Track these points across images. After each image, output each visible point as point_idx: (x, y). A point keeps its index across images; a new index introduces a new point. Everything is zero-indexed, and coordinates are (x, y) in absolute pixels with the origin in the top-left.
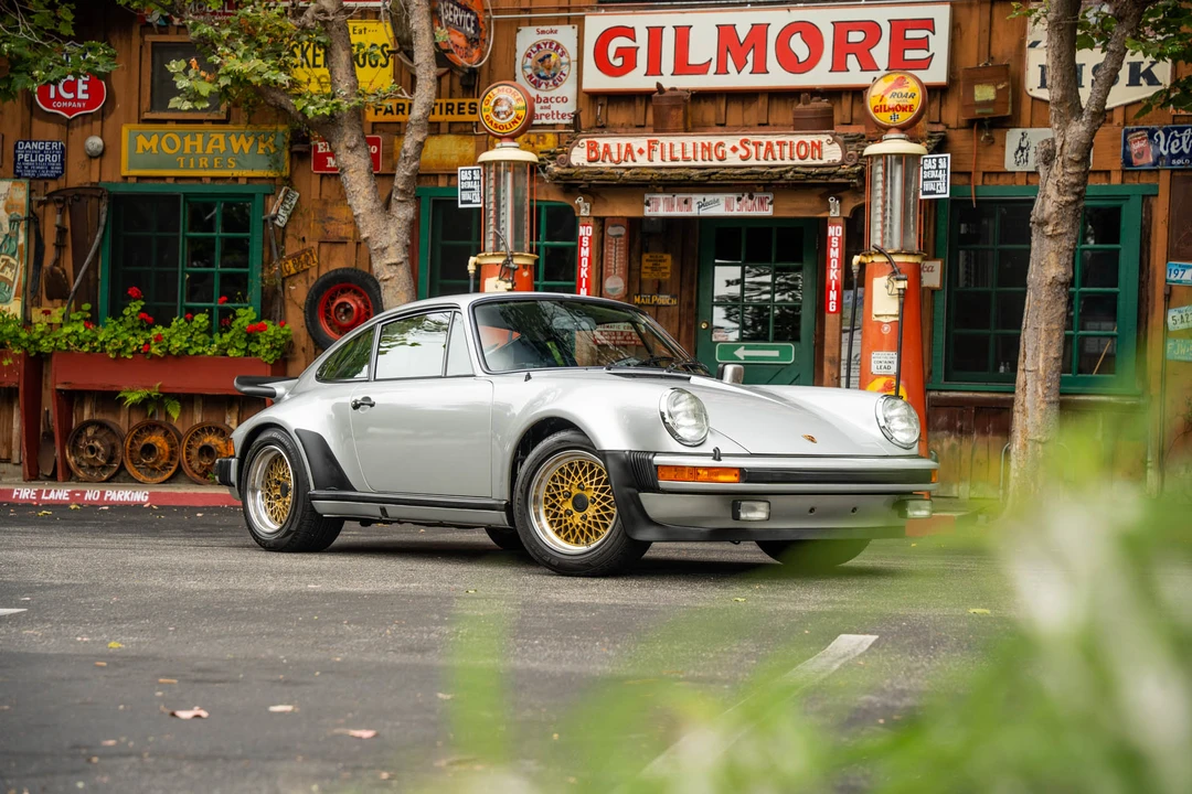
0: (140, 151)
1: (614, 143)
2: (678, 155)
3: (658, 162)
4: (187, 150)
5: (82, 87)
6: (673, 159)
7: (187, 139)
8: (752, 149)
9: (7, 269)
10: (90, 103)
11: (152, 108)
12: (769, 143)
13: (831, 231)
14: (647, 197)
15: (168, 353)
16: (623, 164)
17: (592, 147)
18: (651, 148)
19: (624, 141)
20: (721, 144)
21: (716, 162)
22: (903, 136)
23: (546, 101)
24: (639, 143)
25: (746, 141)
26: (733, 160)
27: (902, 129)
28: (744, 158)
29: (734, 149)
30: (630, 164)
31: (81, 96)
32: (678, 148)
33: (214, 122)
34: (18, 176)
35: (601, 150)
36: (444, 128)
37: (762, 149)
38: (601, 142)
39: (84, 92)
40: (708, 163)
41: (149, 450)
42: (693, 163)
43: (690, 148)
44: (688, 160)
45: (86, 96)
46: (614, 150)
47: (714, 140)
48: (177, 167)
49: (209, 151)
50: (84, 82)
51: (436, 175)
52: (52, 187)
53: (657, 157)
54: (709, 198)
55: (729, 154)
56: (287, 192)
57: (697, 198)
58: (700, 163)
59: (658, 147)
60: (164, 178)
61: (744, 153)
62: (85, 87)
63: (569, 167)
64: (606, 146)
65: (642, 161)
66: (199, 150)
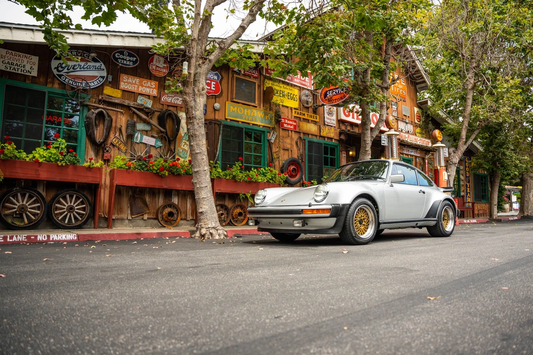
0: (231, 111)
4: (245, 114)
5: (213, 86)
7: (246, 110)
9: (186, 146)
10: (216, 91)
11: (236, 98)
23: (331, 119)
31: (212, 88)
33: (253, 106)
36: (310, 121)
39: (213, 87)
45: (214, 89)
48: (242, 118)
49: (252, 115)
50: (214, 84)
51: (308, 134)
56: (274, 132)
60: (238, 121)
62: (214, 86)
66: (249, 115)
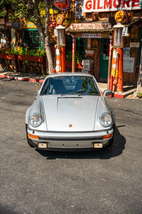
1: (76, 25)
2: (86, 27)
3: (83, 28)
6: (85, 28)
8: (97, 26)
12: (100, 25)
13: (110, 41)
14: (82, 34)
15: (30, 55)
16: (78, 29)
17: (73, 26)
18: (82, 26)
19: (78, 25)
20: (92, 25)
21: (91, 28)
22: (120, 23)
23: (79, 14)
24: (80, 25)
25: (96, 25)
26: (94, 28)
27: (120, 22)
28: (96, 28)
29: (94, 26)
30: (79, 29)
32: (86, 26)
34: (14, 28)
35: (74, 26)
37: (99, 26)
38: (74, 25)
40: (90, 29)
41: (30, 69)
42: (88, 29)
43: (87, 26)
44: (87, 28)
46: (76, 26)
47: (91, 24)
52: (18, 29)
53: (83, 27)
54: (91, 34)
55: (93, 27)
57: (90, 35)
58: (89, 29)
59: (83, 26)
60: (30, 28)
61: (95, 27)
63: (70, 29)
64: (75, 25)
65: (81, 28)
